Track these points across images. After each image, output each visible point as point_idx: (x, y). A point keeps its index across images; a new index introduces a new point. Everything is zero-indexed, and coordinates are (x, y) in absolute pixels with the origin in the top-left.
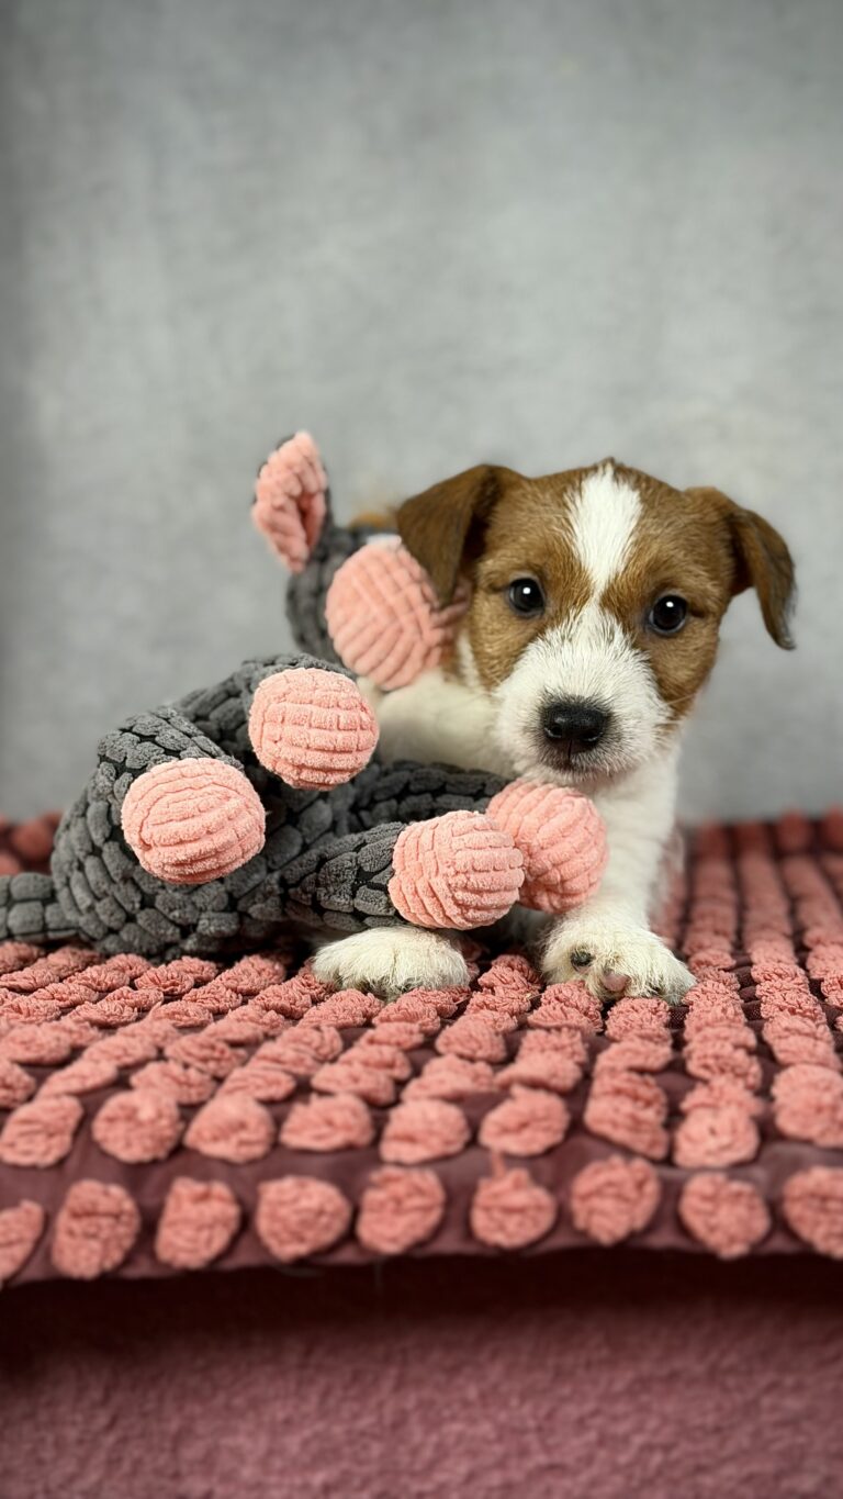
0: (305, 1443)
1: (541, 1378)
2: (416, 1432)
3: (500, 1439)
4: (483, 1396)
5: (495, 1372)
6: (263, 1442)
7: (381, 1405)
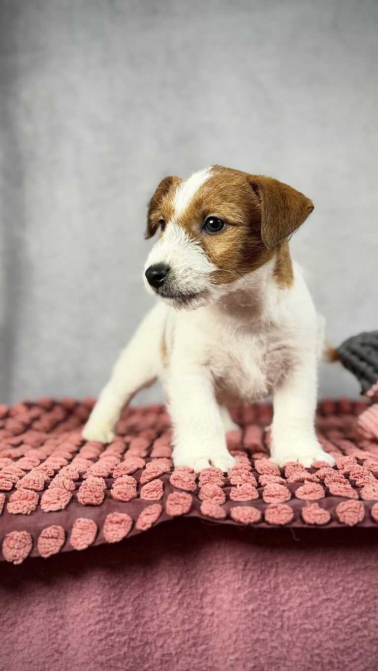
0: (245, 596)
1: (323, 570)
2: (282, 590)
3: (310, 591)
4: (304, 577)
5: (308, 569)
6: (231, 596)
7: (270, 581)
